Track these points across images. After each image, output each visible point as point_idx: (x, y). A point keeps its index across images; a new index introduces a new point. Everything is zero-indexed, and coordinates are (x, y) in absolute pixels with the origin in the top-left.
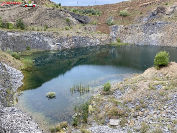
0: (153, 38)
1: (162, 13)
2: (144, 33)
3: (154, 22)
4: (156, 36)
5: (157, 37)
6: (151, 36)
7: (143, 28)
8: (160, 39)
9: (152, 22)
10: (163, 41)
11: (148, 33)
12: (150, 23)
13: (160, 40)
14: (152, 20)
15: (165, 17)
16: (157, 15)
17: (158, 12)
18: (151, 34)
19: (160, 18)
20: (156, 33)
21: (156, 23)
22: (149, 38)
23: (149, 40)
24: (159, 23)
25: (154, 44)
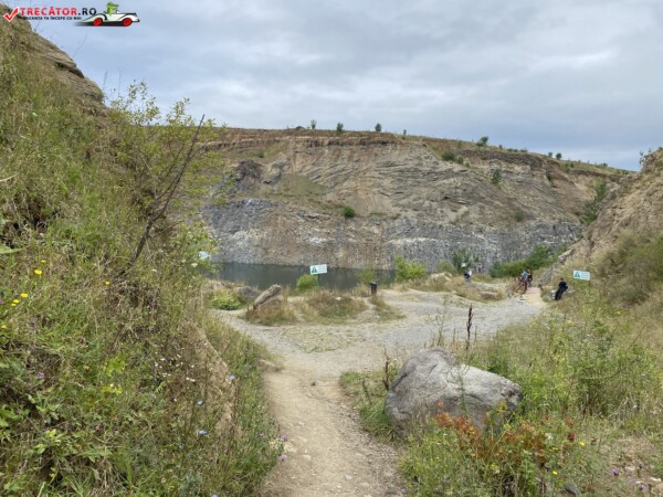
0: (240, 243)
1: (254, 176)
2: (215, 228)
3: (238, 200)
4: (247, 237)
5: (250, 241)
6: (234, 237)
7: (212, 215)
8: (258, 246)
9: (233, 199)
10: (266, 250)
11: (225, 228)
12: (227, 201)
13: (260, 249)
14: (232, 194)
15: (264, 188)
16: (242, 182)
17: (244, 174)
18: (233, 232)
19: (251, 189)
20: (246, 229)
21: (243, 203)
22: (229, 243)
23: (232, 250)
24: (251, 204)
25: (246, 259)
